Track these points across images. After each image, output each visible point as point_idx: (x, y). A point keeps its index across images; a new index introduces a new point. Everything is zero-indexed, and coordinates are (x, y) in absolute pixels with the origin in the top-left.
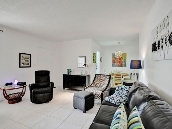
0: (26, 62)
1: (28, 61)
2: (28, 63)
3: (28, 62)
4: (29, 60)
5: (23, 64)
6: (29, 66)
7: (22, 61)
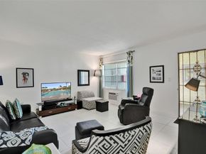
0: (158, 76)
1: (160, 75)
2: (161, 78)
5: (154, 78)
6: (162, 80)
7: (153, 75)
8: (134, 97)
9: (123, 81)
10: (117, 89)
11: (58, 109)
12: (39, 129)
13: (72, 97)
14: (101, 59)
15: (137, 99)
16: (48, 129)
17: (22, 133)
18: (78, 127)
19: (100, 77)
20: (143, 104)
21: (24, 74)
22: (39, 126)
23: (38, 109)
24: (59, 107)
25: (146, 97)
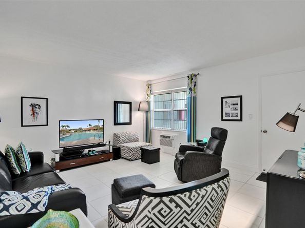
0: (233, 112)
1: (236, 109)
2: (237, 114)
3: (236, 112)
4: (239, 107)
5: (227, 115)
6: (239, 118)
7: (226, 110)
8: (197, 141)
9: (180, 118)
10: (172, 130)
11: (84, 159)
12: (58, 189)
13: (106, 142)
14: (149, 86)
15: (203, 145)
16: (70, 188)
17: (31, 194)
18: (116, 186)
19: (148, 111)
20: (211, 152)
21: (33, 106)
22: (57, 184)
23: (54, 159)
24: (86, 156)
25: (216, 142)
